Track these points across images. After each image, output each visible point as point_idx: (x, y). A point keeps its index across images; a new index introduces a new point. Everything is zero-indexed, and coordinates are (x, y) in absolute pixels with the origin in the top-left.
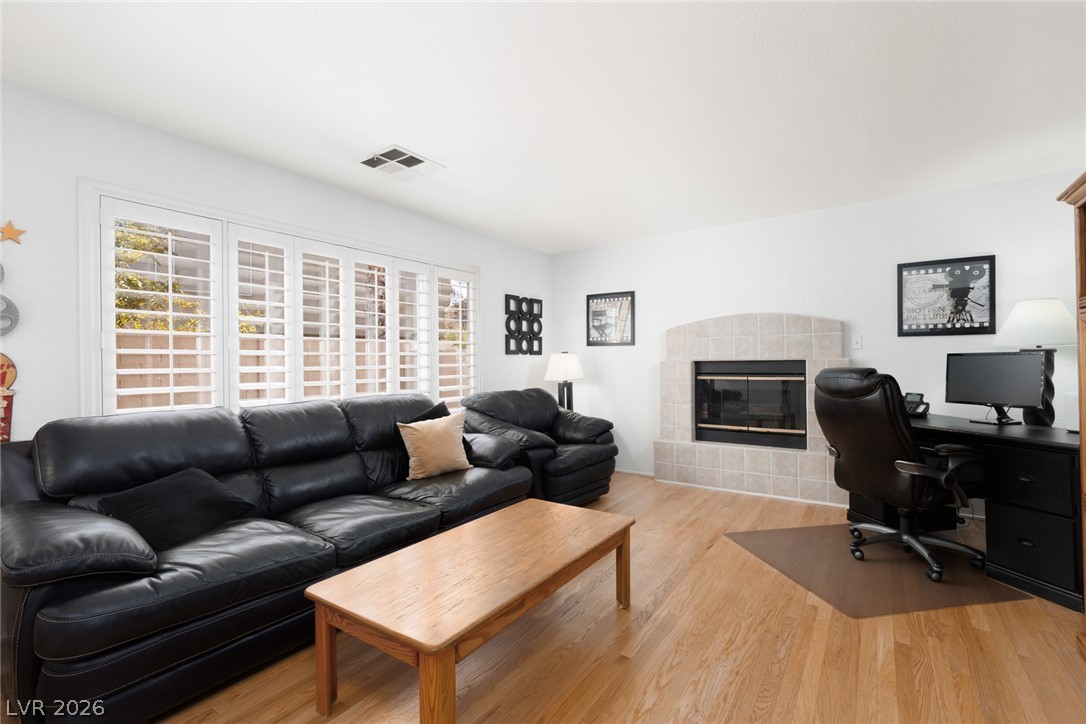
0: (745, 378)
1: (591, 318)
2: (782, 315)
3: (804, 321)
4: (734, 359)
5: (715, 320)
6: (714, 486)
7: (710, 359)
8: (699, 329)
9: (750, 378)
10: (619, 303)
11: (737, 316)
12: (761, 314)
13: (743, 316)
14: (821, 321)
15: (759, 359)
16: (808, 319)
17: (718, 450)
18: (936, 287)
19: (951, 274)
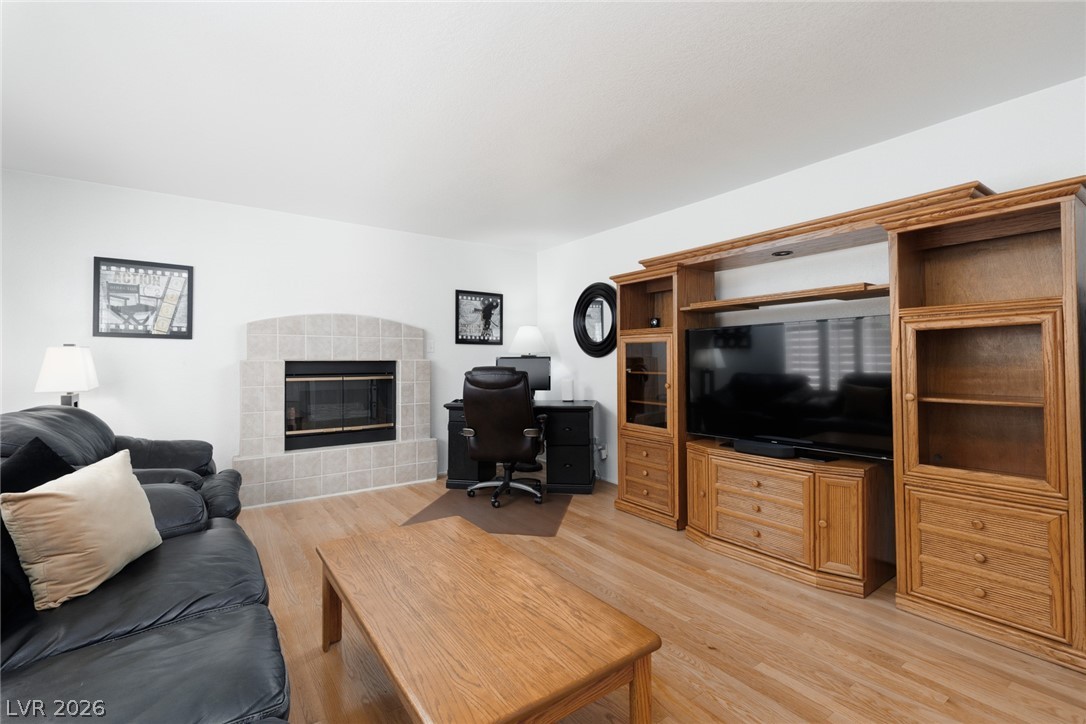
0: (341, 379)
1: (102, 293)
2: (378, 319)
3: (396, 327)
4: (332, 359)
5: (311, 317)
6: (315, 495)
7: (306, 359)
8: (293, 325)
9: (345, 379)
10: (165, 279)
11: (336, 316)
12: (360, 317)
13: (342, 316)
14: (409, 327)
15: (357, 359)
16: (398, 326)
17: (319, 455)
18: (476, 310)
19: (483, 302)
